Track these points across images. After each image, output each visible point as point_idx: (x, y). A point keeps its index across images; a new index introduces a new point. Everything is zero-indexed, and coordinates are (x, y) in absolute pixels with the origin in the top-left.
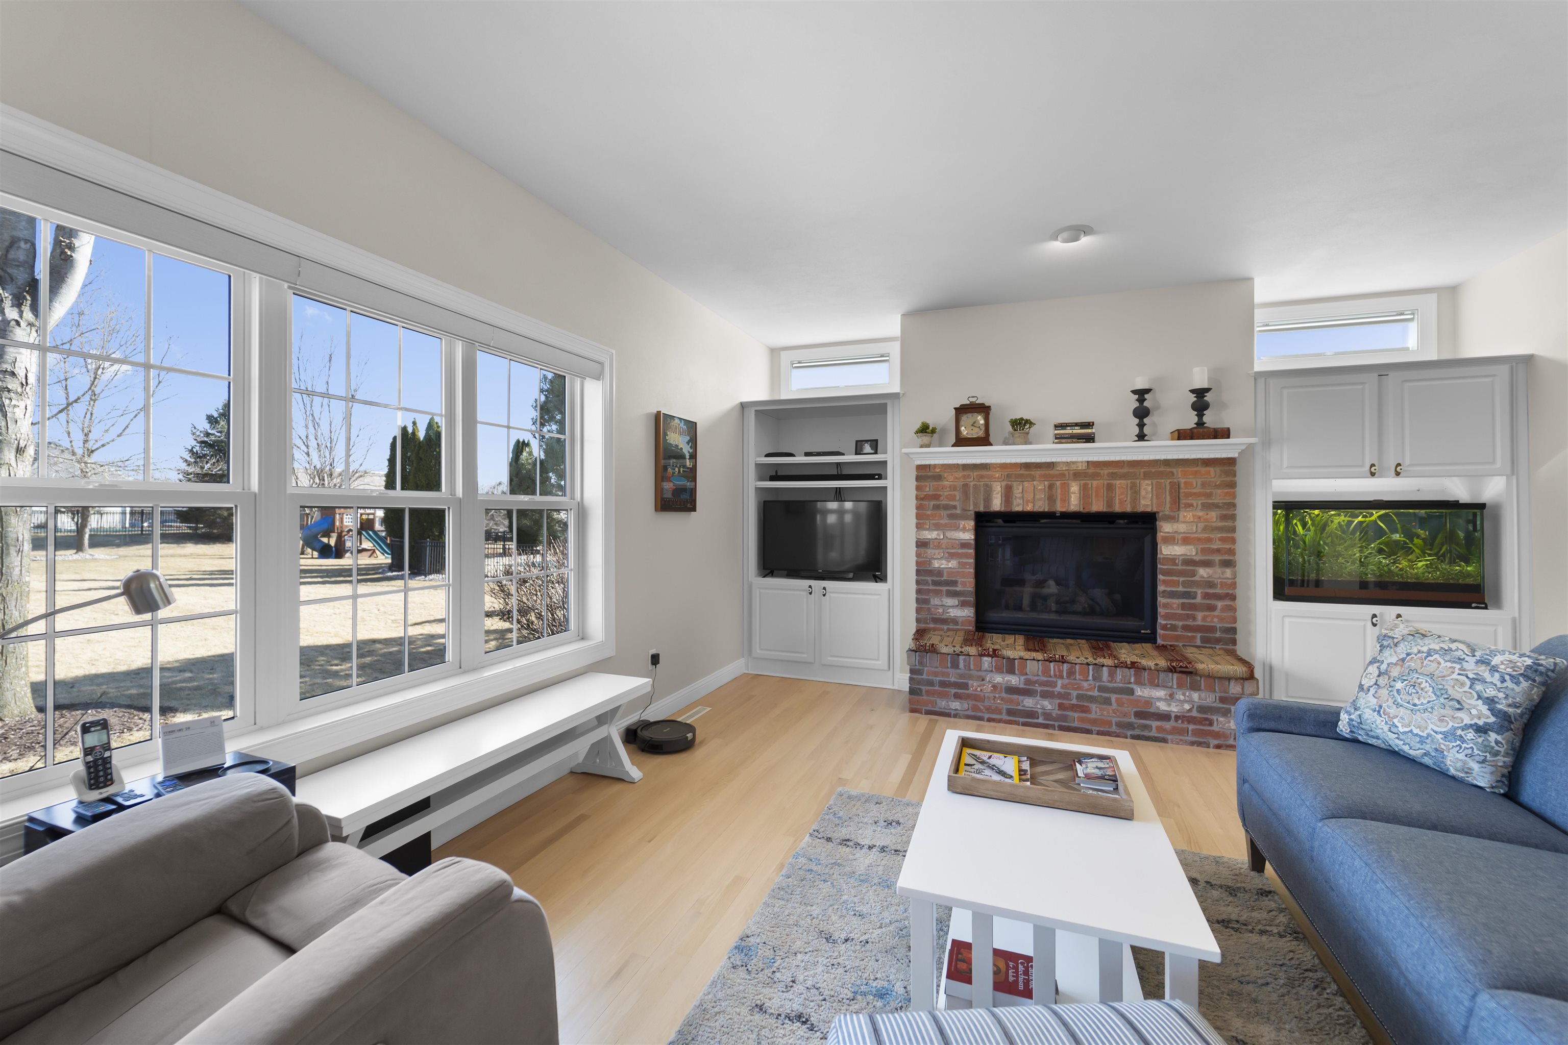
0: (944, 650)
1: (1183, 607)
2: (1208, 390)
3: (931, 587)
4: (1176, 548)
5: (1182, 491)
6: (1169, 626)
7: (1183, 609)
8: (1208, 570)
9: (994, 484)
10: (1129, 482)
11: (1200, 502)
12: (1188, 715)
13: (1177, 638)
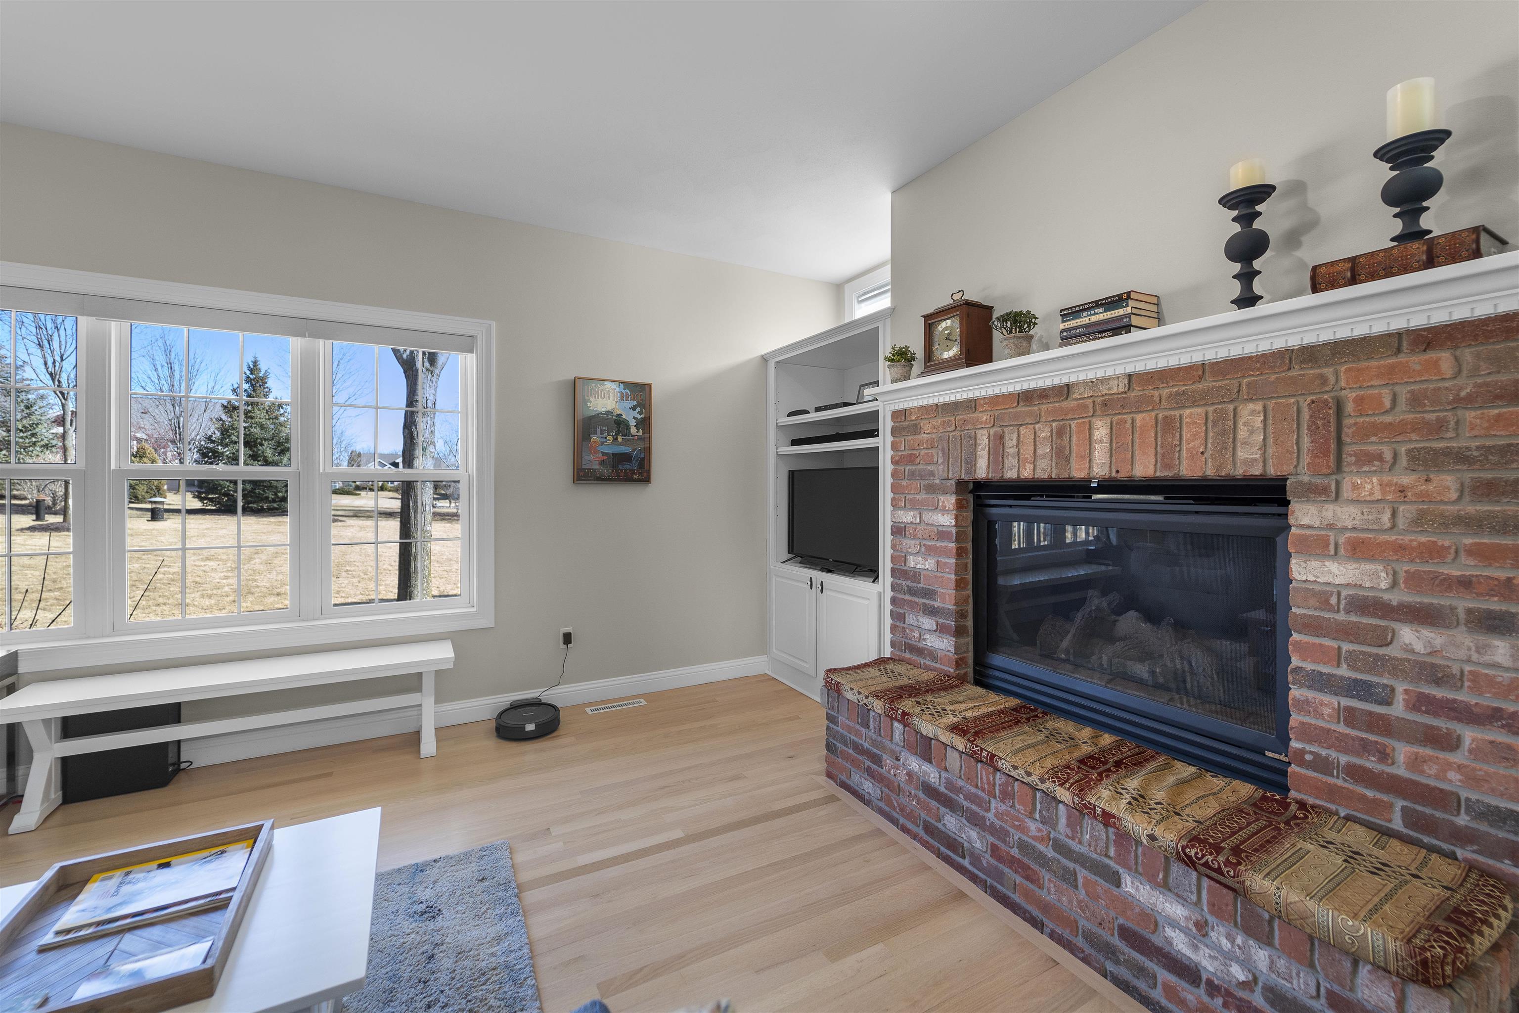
0: (849, 695)
1: (1350, 716)
2: (1438, 137)
3: (907, 597)
4: (1333, 566)
5: (1347, 422)
6: (1308, 757)
7: (1348, 724)
8: (1427, 633)
9: (979, 432)
10: (1211, 409)
11: (1403, 449)
12: (1241, 994)
13: (1332, 793)
